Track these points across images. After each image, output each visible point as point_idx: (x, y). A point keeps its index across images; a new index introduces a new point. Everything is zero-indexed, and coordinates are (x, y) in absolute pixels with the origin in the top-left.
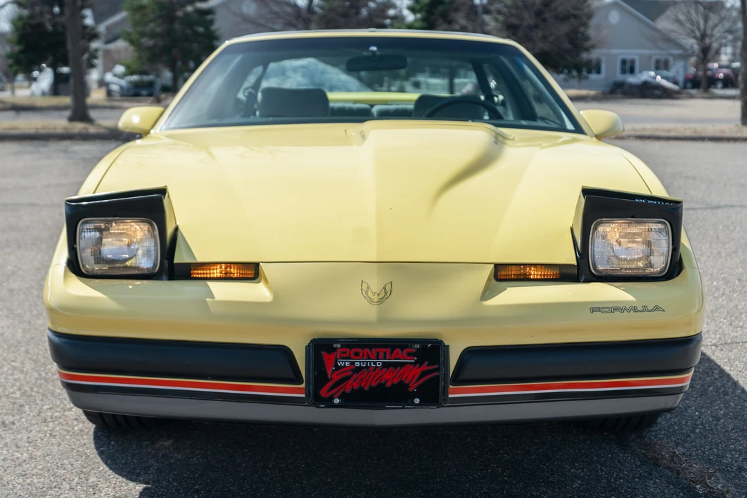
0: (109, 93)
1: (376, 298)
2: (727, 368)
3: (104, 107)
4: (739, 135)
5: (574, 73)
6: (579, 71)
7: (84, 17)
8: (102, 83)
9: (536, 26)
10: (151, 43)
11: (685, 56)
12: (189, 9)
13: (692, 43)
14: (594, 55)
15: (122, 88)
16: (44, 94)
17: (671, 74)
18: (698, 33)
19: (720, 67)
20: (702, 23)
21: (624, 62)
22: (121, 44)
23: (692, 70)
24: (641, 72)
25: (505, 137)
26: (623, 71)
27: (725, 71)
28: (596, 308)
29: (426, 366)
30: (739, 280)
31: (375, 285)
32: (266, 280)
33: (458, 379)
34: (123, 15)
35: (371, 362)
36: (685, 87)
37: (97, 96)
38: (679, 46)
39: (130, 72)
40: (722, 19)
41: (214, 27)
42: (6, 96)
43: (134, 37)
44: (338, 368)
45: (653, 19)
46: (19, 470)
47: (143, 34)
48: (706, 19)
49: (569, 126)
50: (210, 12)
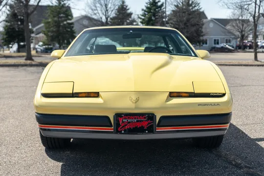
0: (37, 52)
1: (134, 102)
2: (244, 131)
3: (36, 56)
4: (254, 64)
5: (198, 44)
6: (200, 44)
7: (29, 26)
8: (35, 48)
9: (184, 28)
10: (52, 34)
11: (236, 38)
12: (65, 23)
13: (238, 34)
14: (205, 38)
15: (41, 50)
16: (14, 52)
17: (231, 44)
18: (240, 30)
19: (248, 42)
20: (241, 26)
21: (215, 40)
22: (41, 35)
23: (238, 43)
24: (221, 43)
25: (173, 58)
26: (215, 44)
27: (250, 43)
28: (200, 104)
29: (149, 121)
30: (250, 107)
31: (134, 98)
32: (101, 97)
33: (159, 125)
34: (42, 25)
35: (133, 120)
36: (236, 49)
37: (33, 52)
38: (234, 35)
39: (44, 44)
40: (248, 26)
41: (73, 29)
42: (1, 53)
43: (46, 32)
44: (123, 122)
45: (225, 26)
46: (23, 160)
47: (49, 31)
48: (243, 25)
49: (193, 55)
50: (72, 24)
